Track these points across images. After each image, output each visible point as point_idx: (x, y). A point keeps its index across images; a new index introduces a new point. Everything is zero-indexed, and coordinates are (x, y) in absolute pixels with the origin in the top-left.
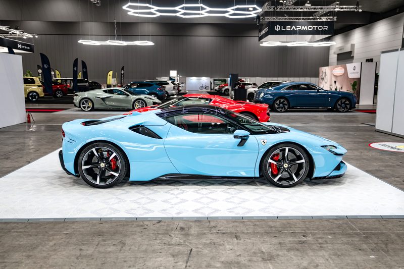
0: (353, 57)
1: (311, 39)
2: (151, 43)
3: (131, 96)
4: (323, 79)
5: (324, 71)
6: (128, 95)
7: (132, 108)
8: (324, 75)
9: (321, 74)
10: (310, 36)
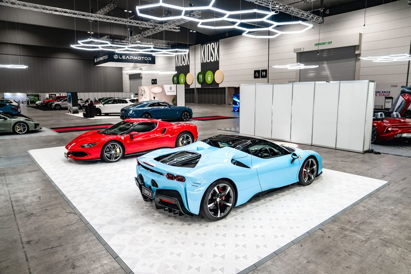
0: (142, 77)
1: (133, 66)
2: (25, 67)
3: (9, 119)
4: (142, 95)
5: (143, 89)
6: (5, 119)
7: (12, 131)
8: (143, 92)
9: (140, 91)
10: (133, 64)
